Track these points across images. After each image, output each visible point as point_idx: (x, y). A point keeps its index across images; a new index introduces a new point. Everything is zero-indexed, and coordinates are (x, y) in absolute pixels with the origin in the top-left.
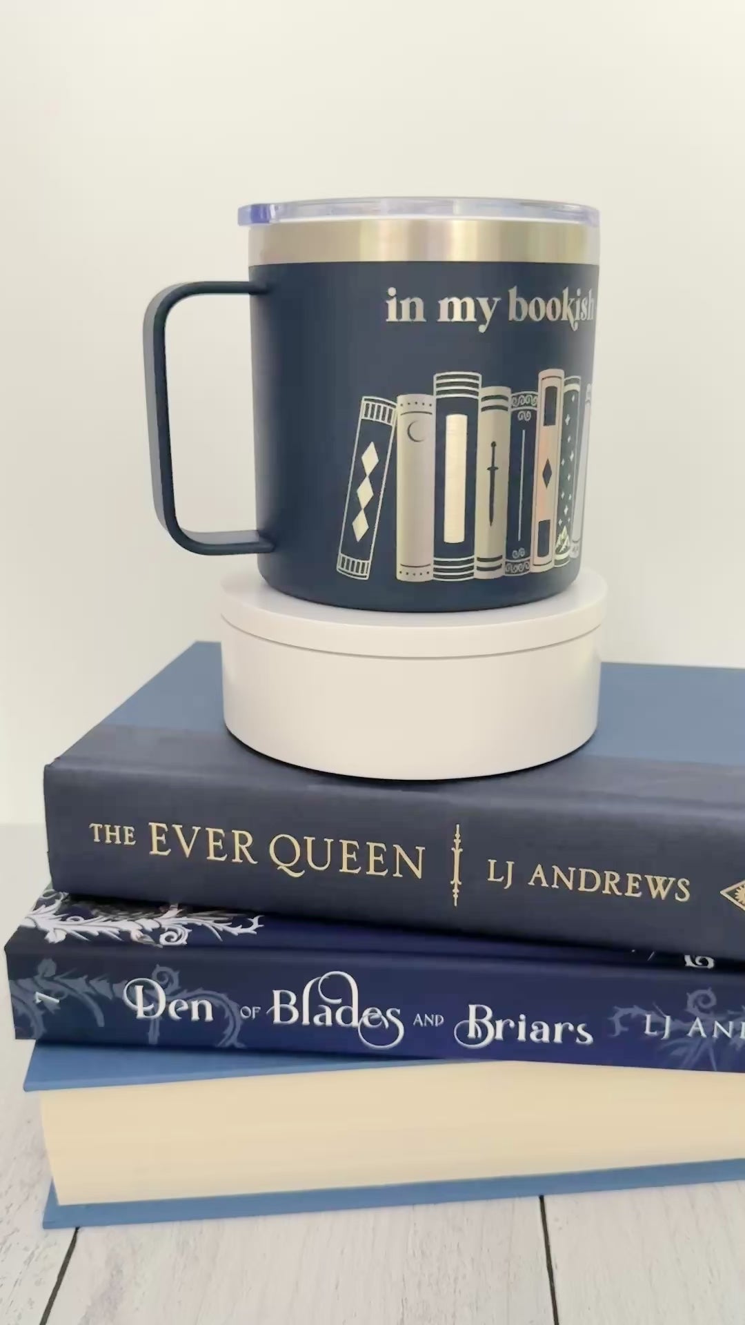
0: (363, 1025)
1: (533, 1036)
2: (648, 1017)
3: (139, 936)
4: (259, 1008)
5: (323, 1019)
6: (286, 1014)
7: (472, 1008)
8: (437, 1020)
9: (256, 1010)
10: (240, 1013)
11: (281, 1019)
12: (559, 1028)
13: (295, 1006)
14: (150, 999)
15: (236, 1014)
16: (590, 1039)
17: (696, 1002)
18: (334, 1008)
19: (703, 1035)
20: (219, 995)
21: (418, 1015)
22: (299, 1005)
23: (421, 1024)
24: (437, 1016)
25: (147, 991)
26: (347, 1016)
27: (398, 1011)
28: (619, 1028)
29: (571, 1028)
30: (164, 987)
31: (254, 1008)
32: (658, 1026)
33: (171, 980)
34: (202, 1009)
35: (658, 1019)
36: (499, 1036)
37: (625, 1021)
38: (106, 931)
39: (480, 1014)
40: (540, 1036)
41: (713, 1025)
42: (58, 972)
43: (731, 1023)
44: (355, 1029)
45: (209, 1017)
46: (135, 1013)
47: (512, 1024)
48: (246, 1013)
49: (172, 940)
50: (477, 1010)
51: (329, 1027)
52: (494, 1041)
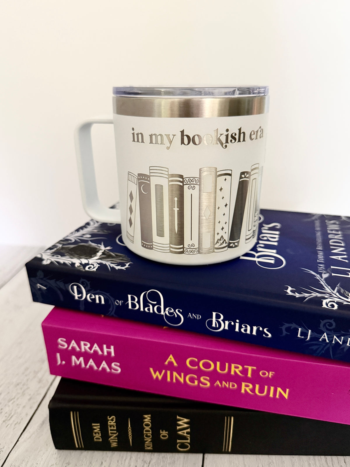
0: (166, 314)
1: (242, 330)
2: (300, 329)
3: (78, 266)
4: (123, 301)
5: (149, 309)
6: (134, 305)
7: (214, 314)
8: (198, 317)
9: (121, 302)
10: (115, 302)
11: (132, 307)
12: (255, 328)
13: (137, 302)
14: (80, 292)
15: (113, 303)
16: (270, 335)
17: (324, 325)
18: (154, 306)
19: (327, 341)
20: (106, 293)
21: (190, 314)
22: (139, 302)
23: (191, 317)
24: (198, 315)
25: (78, 289)
26: (159, 309)
27: (181, 311)
28: (285, 333)
29: (261, 329)
30: (85, 288)
31: (120, 301)
32: (304, 334)
33: (87, 285)
34: (100, 299)
35: (305, 331)
36: (227, 328)
37: (288, 329)
38: (66, 262)
39: (218, 317)
40: (246, 330)
41: (334, 337)
42: (45, 276)
43: (342, 338)
44: (163, 315)
45: (103, 302)
46: (74, 297)
47: (233, 323)
48: (117, 303)
49: (91, 268)
50: (216, 314)
51: (151, 313)
52: (224, 329)
